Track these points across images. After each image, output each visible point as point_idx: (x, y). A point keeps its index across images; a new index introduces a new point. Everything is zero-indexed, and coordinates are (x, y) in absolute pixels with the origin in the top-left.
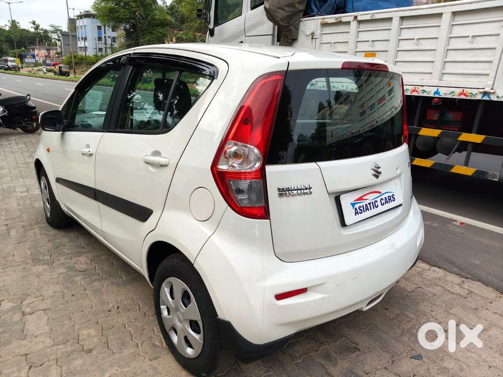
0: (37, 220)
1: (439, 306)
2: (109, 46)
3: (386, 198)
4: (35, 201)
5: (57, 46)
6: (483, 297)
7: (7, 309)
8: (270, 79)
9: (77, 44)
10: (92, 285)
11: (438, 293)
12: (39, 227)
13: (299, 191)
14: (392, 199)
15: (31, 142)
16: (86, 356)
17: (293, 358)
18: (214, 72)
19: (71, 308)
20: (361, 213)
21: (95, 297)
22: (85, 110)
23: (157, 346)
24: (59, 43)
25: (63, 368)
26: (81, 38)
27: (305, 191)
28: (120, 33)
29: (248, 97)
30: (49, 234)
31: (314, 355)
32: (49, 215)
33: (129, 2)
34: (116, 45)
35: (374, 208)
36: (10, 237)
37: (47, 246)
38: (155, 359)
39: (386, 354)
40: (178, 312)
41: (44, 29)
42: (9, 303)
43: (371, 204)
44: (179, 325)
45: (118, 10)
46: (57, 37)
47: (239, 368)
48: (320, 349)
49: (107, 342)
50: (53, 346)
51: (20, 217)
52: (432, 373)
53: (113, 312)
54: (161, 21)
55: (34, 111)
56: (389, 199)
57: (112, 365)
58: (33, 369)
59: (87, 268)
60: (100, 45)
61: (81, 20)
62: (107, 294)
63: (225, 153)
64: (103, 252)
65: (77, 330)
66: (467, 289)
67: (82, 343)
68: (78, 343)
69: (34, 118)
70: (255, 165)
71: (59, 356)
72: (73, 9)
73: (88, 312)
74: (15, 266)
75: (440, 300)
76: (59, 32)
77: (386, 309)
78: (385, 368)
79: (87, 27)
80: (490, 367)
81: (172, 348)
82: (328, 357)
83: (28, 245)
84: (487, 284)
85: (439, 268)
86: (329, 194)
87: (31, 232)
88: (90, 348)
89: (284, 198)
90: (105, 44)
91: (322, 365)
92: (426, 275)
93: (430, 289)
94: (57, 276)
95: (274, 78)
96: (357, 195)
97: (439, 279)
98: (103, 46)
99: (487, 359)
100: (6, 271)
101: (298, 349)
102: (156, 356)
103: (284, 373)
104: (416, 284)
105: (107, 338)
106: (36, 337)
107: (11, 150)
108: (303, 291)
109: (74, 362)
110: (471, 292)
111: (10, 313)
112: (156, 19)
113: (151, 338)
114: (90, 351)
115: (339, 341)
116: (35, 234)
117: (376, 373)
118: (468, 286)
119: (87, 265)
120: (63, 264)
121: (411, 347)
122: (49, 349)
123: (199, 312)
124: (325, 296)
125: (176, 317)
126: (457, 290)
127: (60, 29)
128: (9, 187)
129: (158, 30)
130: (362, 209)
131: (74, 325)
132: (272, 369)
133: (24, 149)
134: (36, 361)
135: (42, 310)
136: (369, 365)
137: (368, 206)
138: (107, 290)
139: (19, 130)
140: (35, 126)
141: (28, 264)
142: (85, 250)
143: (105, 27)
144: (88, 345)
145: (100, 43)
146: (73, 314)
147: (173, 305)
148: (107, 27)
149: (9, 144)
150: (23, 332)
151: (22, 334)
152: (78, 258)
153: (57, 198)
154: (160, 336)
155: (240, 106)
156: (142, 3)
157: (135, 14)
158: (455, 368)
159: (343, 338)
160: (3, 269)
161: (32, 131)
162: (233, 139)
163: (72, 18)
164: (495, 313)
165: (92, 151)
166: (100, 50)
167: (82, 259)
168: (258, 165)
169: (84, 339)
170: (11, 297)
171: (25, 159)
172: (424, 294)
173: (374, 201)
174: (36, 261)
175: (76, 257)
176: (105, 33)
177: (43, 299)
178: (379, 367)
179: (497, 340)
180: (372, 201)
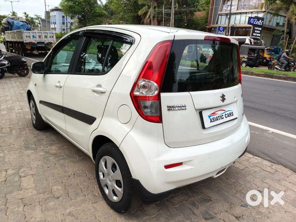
0: (27, 125)
1: (258, 178)
2: (69, 28)
3: (228, 114)
4: (26, 115)
5: (38, 27)
6: (283, 174)
7: (11, 174)
8: (164, 45)
9: (50, 26)
10: (60, 162)
11: (258, 171)
12: (29, 129)
13: (179, 108)
14: (232, 114)
15: (23, 81)
16: (56, 201)
17: (174, 204)
18: (133, 41)
19: (47, 174)
20: (214, 122)
21: (61, 169)
22: (57, 63)
23: (97, 196)
24: (39, 26)
25: (43, 207)
26: (52, 23)
27: (182, 108)
28: (75, 20)
29: (151, 56)
30: (34, 133)
31: (186, 203)
32: (34, 122)
33: (81, 2)
34: (73, 27)
35: (221, 119)
36: (12, 134)
37: (33, 140)
38: (95, 203)
39: (227, 204)
40: (109, 176)
41: (31, 17)
42: (12, 171)
43: (220, 117)
44: (109, 183)
45: (75, 7)
46: (38, 22)
47: (143, 210)
48: (189, 199)
49: (68, 193)
50: (37, 195)
51: (18, 124)
52: (253, 214)
53: (71, 177)
54: (99, 14)
55: (25, 64)
56: (230, 115)
57: (71, 206)
58: (26, 207)
59: (56, 152)
60: (64, 27)
61: (53, 12)
62: (68, 167)
63: (138, 86)
64: (66, 144)
65: (51, 186)
66: (274, 169)
67: (54, 193)
68: (51, 193)
69: (25, 68)
70: (155, 92)
71: (40, 200)
72: (48, 6)
73: (57, 177)
74: (15, 150)
75: (259, 175)
76: (40, 19)
77: (227, 179)
78: (226, 211)
79: (56, 17)
80: (286, 212)
81: (105, 197)
82: (194, 204)
83: (22, 139)
84: (286, 166)
85: (259, 157)
86: (196, 110)
87: (24, 132)
88: (58, 196)
89: (171, 112)
90: (67, 26)
91: (190, 208)
92: (251, 161)
93: (253, 169)
94: (39, 156)
95: (166, 44)
96: (212, 111)
97: (259, 163)
98: (65, 28)
99: (284, 208)
100: (10, 153)
101: (176, 200)
102: (96, 201)
103: (168, 212)
104: (245, 166)
105: (68, 191)
106: (28, 189)
107: (12, 86)
108: (180, 164)
109: (49, 203)
110: (277, 171)
111: (13, 176)
112: (97, 13)
113: (93, 191)
114: (58, 198)
115: (200, 195)
116: (26, 133)
117: (221, 214)
118: (275, 167)
119: (56, 151)
120: (42, 150)
121: (241, 200)
122: (34, 196)
123: (122, 175)
124: (193, 167)
125: (108, 178)
126: (269, 169)
127: (40, 17)
128: (11, 107)
129: (98, 19)
130: (214, 119)
131: (49, 184)
132: (162, 210)
133: (19, 85)
134: (27, 202)
135: (31, 175)
136: (217, 209)
137: (218, 118)
138: (68, 165)
139: (16, 75)
140: (26, 73)
141: (23, 149)
142: (55, 143)
143: (66, 16)
144: (57, 194)
145: (64, 26)
146: (48, 177)
147: (106, 172)
148: (68, 17)
149: (11, 83)
150: (20, 186)
151: (20, 188)
152: (51, 147)
153: (40, 113)
154: (98, 190)
155: (145, 62)
156: (88, 3)
157: (85, 9)
158: (266, 212)
159: (203, 194)
160: (8, 152)
161: (24, 75)
162: (142, 78)
163: (47, 11)
164: (290, 183)
165: (62, 85)
166: (64, 30)
167: (53, 147)
168: (156, 92)
169: (55, 191)
170: (13, 167)
171: (20, 91)
172: (250, 171)
173: (221, 115)
174: (27, 148)
175: (50, 146)
176: (67, 20)
177: (31, 169)
178: (223, 211)
179: (290, 197)
180: (220, 115)
